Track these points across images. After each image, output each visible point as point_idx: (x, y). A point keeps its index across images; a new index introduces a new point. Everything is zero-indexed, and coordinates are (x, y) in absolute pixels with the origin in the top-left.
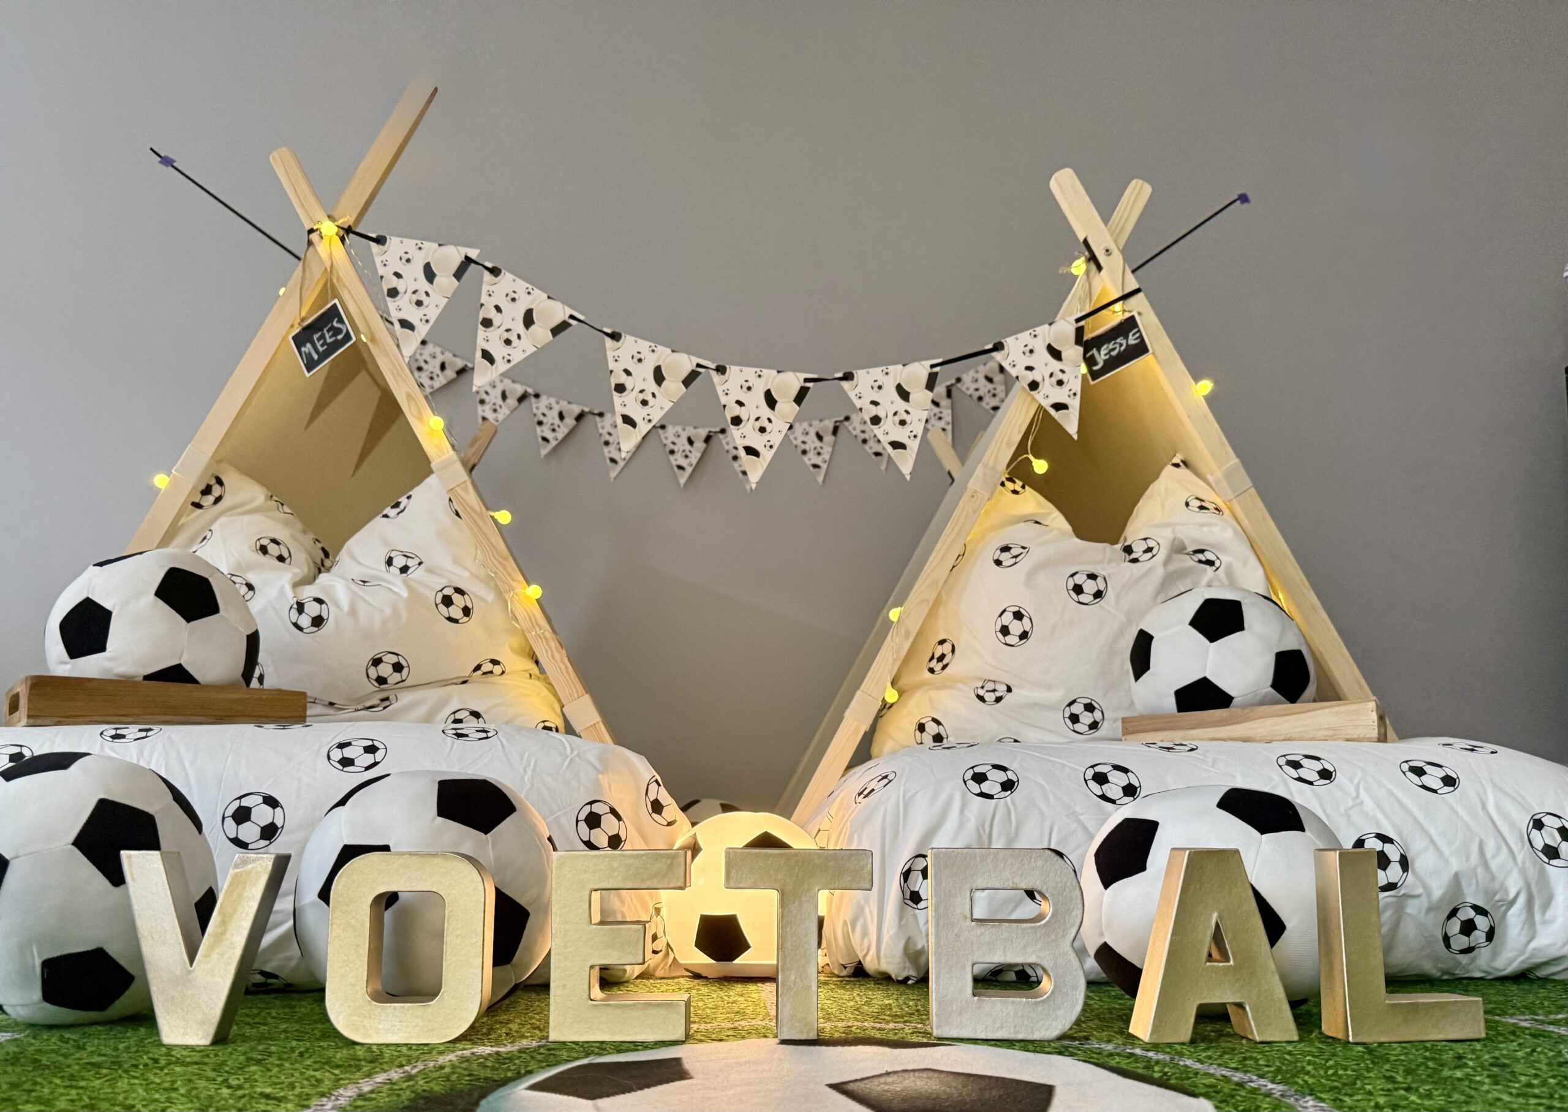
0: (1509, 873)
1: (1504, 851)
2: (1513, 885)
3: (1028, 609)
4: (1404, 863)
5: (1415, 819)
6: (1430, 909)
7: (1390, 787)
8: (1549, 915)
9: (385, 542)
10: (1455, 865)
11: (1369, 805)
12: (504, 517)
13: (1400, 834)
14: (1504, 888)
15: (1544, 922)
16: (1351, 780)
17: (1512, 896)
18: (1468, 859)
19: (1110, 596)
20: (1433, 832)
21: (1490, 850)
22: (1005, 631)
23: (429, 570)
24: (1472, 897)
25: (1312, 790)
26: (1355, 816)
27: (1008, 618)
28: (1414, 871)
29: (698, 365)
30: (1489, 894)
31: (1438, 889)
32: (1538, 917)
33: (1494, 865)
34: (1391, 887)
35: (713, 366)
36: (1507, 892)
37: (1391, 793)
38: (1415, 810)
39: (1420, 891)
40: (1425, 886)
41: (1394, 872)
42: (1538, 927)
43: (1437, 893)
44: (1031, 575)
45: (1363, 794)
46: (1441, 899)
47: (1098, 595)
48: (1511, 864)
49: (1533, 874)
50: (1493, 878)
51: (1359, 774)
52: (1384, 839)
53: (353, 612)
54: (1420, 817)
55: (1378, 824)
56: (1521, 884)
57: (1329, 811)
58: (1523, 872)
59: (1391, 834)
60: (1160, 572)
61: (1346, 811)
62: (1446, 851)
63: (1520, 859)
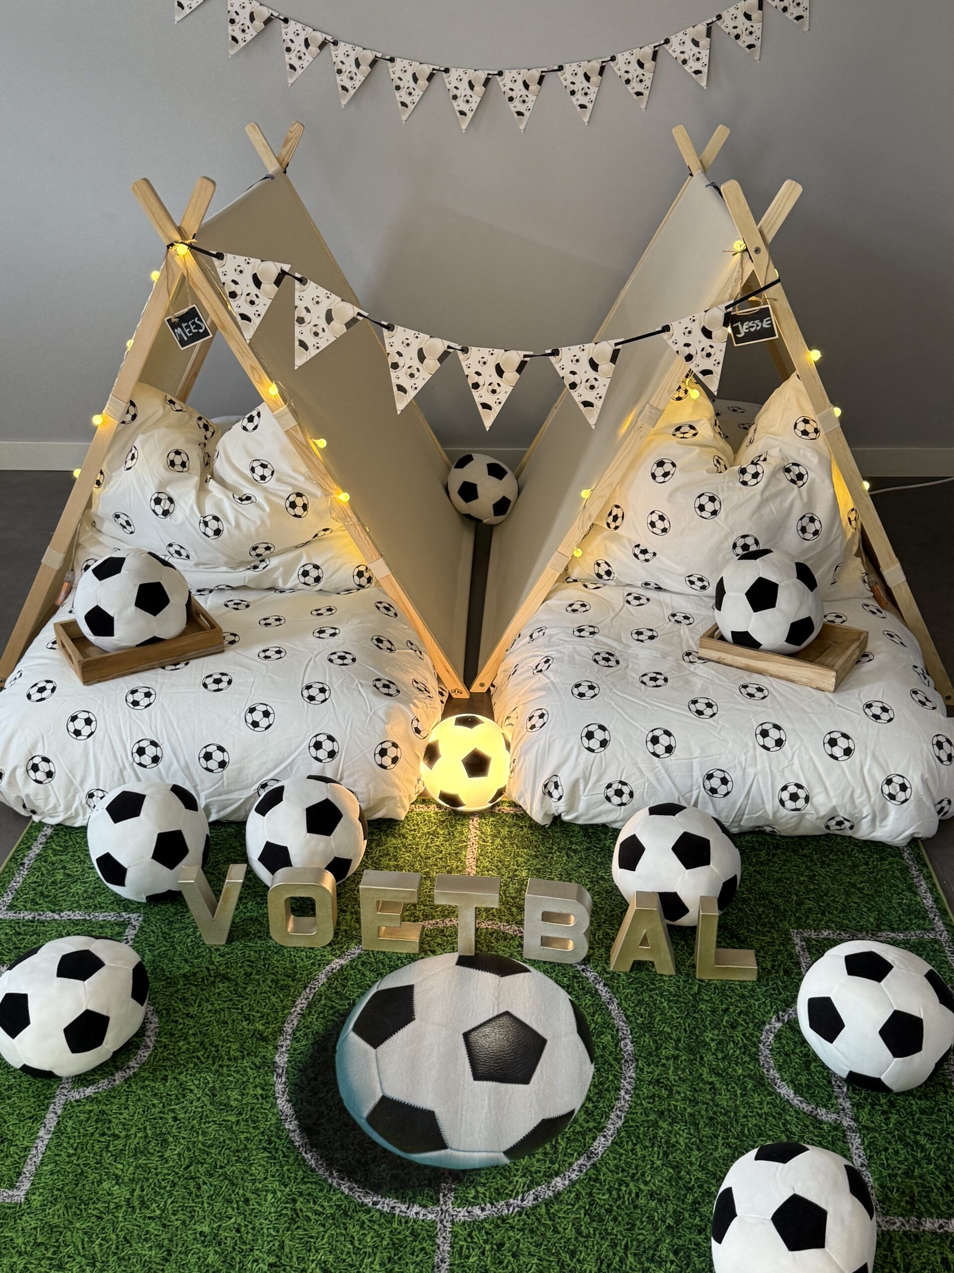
0: (865, 806)
1: (865, 795)
2: (866, 811)
3: (667, 515)
4: (807, 799)
5: (820, 776)
6: (817, 819)
7: (812, 754)
8: (884, 824)
9: (248, 453)
10: (834, 802)
11: (796, 766)
12: (322, 443)
13: (808, 785)
14: (861, 812)
15: (881, 827)
16: (792, 748)
17: (865, 815)
18: (843, 799)
19: (722, 514)
20: (828, 784)
21: (858, 792)
22: (653, 524)
23: (279, 480)
24: (842, 814)
25: (768, 755)
26: (787, 773)
27: (655, 518)
28: (812, 803)
29: (449, 347)
30: (850, 814)
31: (823, 811)
32: (877, 824)
33: (857, 801)
34: (796, 810)
35: (459, 348)
36: (862, 813)
37: (811, 758)
38: (821, 770)
39: (813, 812)
40: (816, 810)
41: (800, 803)
42: (877, 828)
43: (822, 813)
44: (672, 494)
45: (796, 760)
46: (825, 815)
47: (714, 513)
48: (867, 802)
49: (877, 808)
50: (855, 807)
51: (798, 744)
52: (799, 786)
53: (238, 525)
54: (823, 775)
55: (798, 777)
56: (870, 811)
57: (773, 768)
58: (873, 807)
59: (804, 784)
60: (758, 498)
61: (783, 769)
62: (832, 794)
63: (872, 800)
